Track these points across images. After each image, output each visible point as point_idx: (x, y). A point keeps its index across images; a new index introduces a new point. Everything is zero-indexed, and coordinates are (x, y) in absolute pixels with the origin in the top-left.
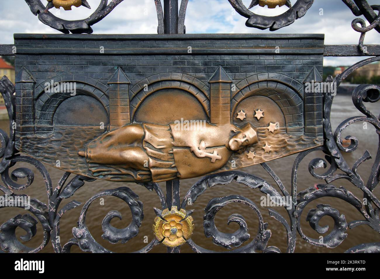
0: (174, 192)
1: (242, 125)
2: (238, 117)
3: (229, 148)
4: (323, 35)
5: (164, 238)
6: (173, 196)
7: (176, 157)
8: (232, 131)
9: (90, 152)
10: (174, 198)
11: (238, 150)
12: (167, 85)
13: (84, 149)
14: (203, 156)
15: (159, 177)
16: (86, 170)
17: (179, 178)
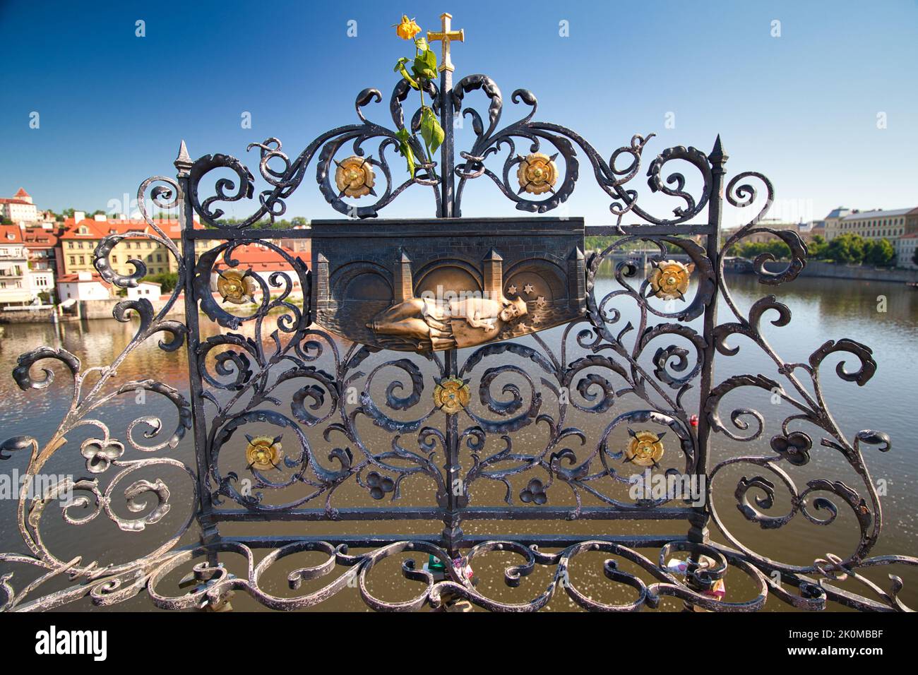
0: (452, 362)
1: (513, 298)
2: (509, 292)
3: (500, 319)
4: (583, 218)
5: (444, 404)
6: (451, 365)
7: (454, 328)
8: (504, 305)
9: (377, 324)
10: (453, 367)
11: (509, 321)
12: (448, 264)
13: (371, 322)
14: (478, 326)
15: (438, 346)
16: (373, 341)
17: (456, 347)
